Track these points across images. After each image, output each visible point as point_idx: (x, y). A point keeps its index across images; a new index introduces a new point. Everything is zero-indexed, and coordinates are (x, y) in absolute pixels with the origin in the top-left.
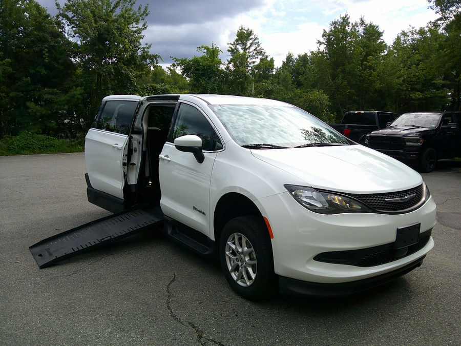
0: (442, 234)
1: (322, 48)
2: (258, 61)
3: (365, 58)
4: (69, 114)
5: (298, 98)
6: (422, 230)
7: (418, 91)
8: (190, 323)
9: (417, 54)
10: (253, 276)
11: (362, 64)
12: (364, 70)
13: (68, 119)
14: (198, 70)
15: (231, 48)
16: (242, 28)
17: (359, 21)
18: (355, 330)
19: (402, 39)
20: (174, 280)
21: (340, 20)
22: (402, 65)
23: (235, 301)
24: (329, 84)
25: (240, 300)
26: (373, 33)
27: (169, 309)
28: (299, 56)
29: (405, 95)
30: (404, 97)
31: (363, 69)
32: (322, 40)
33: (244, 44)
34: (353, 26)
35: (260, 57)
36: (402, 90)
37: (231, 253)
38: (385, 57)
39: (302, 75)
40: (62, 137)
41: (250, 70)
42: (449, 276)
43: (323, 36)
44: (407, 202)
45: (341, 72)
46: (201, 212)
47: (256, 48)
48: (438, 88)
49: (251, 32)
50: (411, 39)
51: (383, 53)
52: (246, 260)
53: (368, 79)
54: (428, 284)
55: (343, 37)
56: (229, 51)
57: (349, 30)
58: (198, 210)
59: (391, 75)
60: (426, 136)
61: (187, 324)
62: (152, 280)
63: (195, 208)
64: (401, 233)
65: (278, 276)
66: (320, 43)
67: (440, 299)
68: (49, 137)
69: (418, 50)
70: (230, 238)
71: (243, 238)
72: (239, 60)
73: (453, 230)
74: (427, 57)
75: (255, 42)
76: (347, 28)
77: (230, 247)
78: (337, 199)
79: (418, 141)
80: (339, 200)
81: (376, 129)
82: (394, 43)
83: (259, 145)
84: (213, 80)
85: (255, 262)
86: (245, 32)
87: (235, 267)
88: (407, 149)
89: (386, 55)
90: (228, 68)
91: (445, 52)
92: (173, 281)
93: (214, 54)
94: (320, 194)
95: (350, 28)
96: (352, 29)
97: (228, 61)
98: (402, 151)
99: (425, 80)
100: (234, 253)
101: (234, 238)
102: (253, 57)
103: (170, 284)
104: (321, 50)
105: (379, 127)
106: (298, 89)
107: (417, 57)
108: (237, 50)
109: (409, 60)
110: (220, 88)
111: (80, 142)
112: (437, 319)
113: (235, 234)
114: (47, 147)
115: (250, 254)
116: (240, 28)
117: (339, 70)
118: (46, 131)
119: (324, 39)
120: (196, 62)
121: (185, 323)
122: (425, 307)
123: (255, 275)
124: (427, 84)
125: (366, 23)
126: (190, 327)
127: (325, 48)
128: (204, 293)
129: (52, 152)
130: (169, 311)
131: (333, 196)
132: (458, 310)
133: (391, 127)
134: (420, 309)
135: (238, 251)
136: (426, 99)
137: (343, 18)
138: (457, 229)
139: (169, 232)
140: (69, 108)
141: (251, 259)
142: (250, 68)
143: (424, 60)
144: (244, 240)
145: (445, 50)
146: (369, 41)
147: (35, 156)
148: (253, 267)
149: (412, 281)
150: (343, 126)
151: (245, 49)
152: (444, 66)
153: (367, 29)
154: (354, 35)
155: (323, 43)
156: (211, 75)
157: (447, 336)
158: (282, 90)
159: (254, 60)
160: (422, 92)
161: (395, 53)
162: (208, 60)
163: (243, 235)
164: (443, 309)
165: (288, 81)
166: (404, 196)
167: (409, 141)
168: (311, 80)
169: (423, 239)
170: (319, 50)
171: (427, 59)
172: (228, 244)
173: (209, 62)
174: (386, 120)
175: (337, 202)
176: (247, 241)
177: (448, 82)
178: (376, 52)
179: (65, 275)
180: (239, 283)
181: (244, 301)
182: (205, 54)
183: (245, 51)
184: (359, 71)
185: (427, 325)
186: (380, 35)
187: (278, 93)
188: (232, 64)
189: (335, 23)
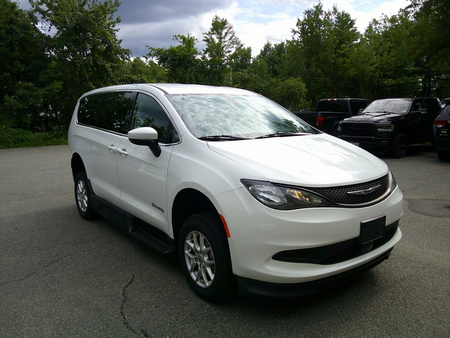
0: (412, 221)
1: (297, 37)
2: (233, 51)
3: (339, 47)
4: (45, 108)
5: (274, 87)
6: (388, 223)
7: (391, 78)
8: (142, 331)
9: (388, 41)
10: (212, 276)
11: (336, 52)
12: (338, 57)
13: (44, 112)
14: (174, 60)
15: (206, 37)
16: (217, 17)
17: (332, 10)
18: (318, 332)
19: (374, 27)
20: (132, 281)
21: (313, 8)
22: (374, 53)
23: (195, 303)
24: (304, 72)
25: (200, 301)
26: (345, 21)
27: (122, 315)
28: (275, 45)
29: (378, 81)
30: (377, 83)
31: (336, 57)
32: (296, 29)
33: (219, 34)
34: (326, 15)
35: (236, 46)
36: (375, 77)
37: (190, 252)
38: (358, 45)
39: (278, 64)
40: (38, 131)
41: (226, 59)
42: (417, 267)
43: (297, 25)
44: (372, 194)
45: (315, 60)
46: (159, 208)
47: (231, 38)
48: (409, 75)
49: (226, 21)
50: (384, 27)
51: (356, 41)
52: (205, 259)
53: (342, 67)
54: (396, 277)
55: (316, 26)
56: (204, 40)
57: (322, 19)
58: (157, 207)
59: (364, 63)
60: (397, 122)
61: (140, 332)
62: (108, 283)
63: (154, 205)
64: (365, 227)
65: (236, 277)
66: (294, 32)
67: (408, 293)
68: (24, 130)
69: (389, 38)
70: (189, 236)
71: (201, 236)
72: (215, 50)
73: (423, 217)
74: (398, 43)
75: (230, 31)
76: (320, 17)
77: (189, 247)
78: (297, 194)
79: (389, 127)
80: (299, 195)
81: (349, 116)
82: (367, 31)
83: (217, 137)
84: (189, 70)
85: (213, 262)
86: (219, 21)
87: (194, 267)
88: (378, 135)
89: (359, 43)
90: (204, 58)
91: (415, 39)
92: (130, 283)
93: (190, 44)
94: (278, 188)
95: (324, 16)
96: (325, 17)
97: (204, 50)
98: (374, 137)
99: (397, 67)
100: (193, 252)
101: (192, 237)
102: (228, 46)
103: (127, 286)
104: (296, 39)
105: (351, 114)
106: (274, 78)
107: (388, 44)
108: (212, 39)
109: (381, 47)
110: (197, 78)
111: (56, 134)
112: (404, 315)
113: (193, 232)
114: (22, 141)
115: (208, 254)
116: (215, 18)
117: (313, 58)
118: (21, 125)
119: (299, 28)
120: (172, 51)
121: (137, 331)
122: (392, 303)
123: (214, 275)
124: (399, 71)
125: (339, 12)
126: (142, 336)
127: (299, 37)
128: (162, 295)
129: (27, 146)
130: (122, 317)
131: (292, 191)
132: (426, 304)
133: (363, 114)
134: (388, 305)
135: (197, 250)
136: (398, 85)
137: (317, 7)
138: (427, 215)
139: (130, 230)
140: (44, 101)
141: (210, 259)
142: (226, 58)
143: (395, 47)
144: (202, 238)
145: (415, 37)
146: (342, 29)
147: (9, 151)
148: (211, 266)
149: (380, 273)
150: (316, 114)
151: (220, 38)
152: (414, 52)
153: (340, 17)
154: (327, 23)
155: (298, 32)
156: (187, 65)
157: (414, 335)
158: (258, 79)
159: (229, 49)
160: (394, 78)
161: (368, 41)
162: (184, 50)
163: (200, 233)
164: (410, 304)
165: (264, 70)
166: (368, 188)
167: (380, 127)
168: (286, 68)
169: (390, 232)
170: (293, 38)
171: (398, 46)
172: (187, 243)
173: (185, 52)
174: (358, 107)
175: (298, 197)
176: (205, 240)
177: (418, 69)
178: (349, 40)
179: (17, 279)
180: (199, 283)
181: (204, 303)
182: (181, 44)
183: (220, 41)
184: (333, 59)
185: (393, 322)
186: (352, 23)
187: (254, 82)
188: (208, 53)
189: (308, 12)
